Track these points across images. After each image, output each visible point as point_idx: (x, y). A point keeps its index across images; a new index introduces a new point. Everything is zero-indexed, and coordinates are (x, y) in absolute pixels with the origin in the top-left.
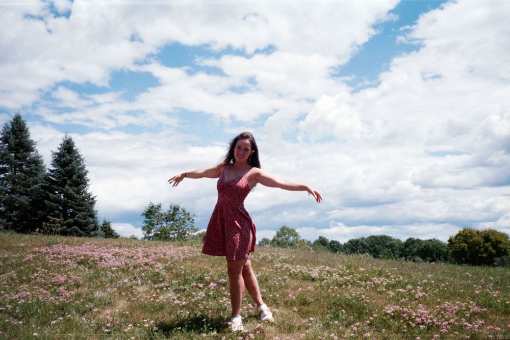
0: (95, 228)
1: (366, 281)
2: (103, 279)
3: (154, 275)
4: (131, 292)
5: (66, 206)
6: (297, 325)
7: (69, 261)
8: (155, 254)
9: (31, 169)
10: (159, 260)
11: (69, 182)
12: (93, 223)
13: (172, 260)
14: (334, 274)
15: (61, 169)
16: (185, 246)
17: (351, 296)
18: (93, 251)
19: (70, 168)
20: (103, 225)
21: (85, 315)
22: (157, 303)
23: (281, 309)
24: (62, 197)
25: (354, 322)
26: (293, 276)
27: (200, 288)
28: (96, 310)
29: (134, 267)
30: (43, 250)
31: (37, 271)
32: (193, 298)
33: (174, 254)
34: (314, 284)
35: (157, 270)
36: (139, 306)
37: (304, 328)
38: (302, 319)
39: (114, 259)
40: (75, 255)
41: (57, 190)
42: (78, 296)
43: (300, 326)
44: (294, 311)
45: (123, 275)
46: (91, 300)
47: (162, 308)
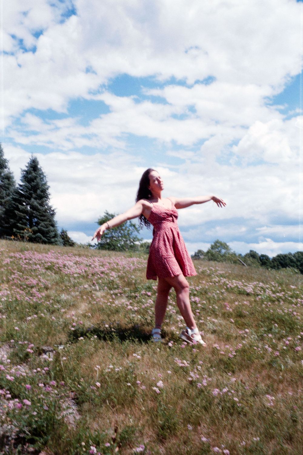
0: (55, 236)
1: (297, 298)
2: (67, 283)
3: (109, 283)
4: (92, 296)
5: (31, 216)
6: (234, 335)
7: (38, 266)
8: (109, 263)
9: (5, 184)
10: (113, 270)
11: (34, 195)
12: (54, 231)
13: (123, 270)
14: (267, 290)
15: (28, 184)
16: (134, 257)
17: (284, 312)
18: (58, 259)
19: (35, 184)
20: (61, 233)
21: (55, 314)
22: (113, 307)
23: (220, 320)
24: (29, 208)
25: (286, 336)
26: (230, 290)
27: (149, 296)
28: (63, 310)
29: (93, 275)
30: (17, 255)
31: (14, 273)
32: (143, 304)
33: (125, 264)
34: (249, 298)
35: (112, 278)
36: (98, 309)
37: (240, 338)
38: (238, 330)
39: (75, 266)
40: (43, 262)
41: (25, 202)
42: (48, 297)
43: (236, 336)
44: (231, 322)
45: (83, 281)
46: (58, 302)
47: (117, 311)
